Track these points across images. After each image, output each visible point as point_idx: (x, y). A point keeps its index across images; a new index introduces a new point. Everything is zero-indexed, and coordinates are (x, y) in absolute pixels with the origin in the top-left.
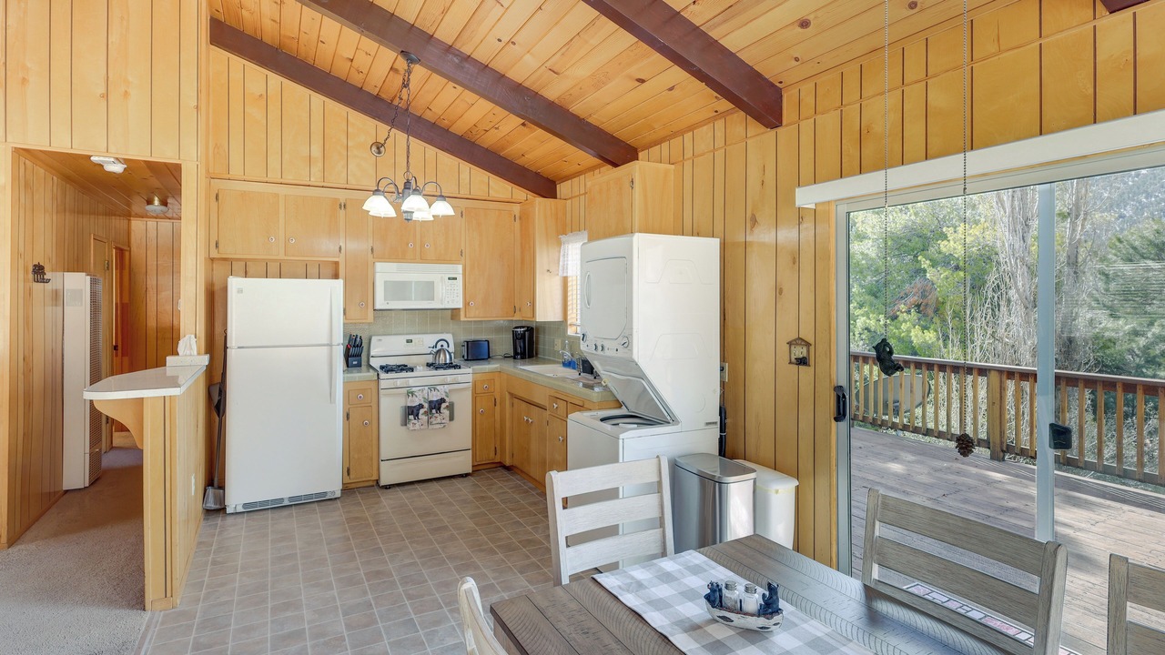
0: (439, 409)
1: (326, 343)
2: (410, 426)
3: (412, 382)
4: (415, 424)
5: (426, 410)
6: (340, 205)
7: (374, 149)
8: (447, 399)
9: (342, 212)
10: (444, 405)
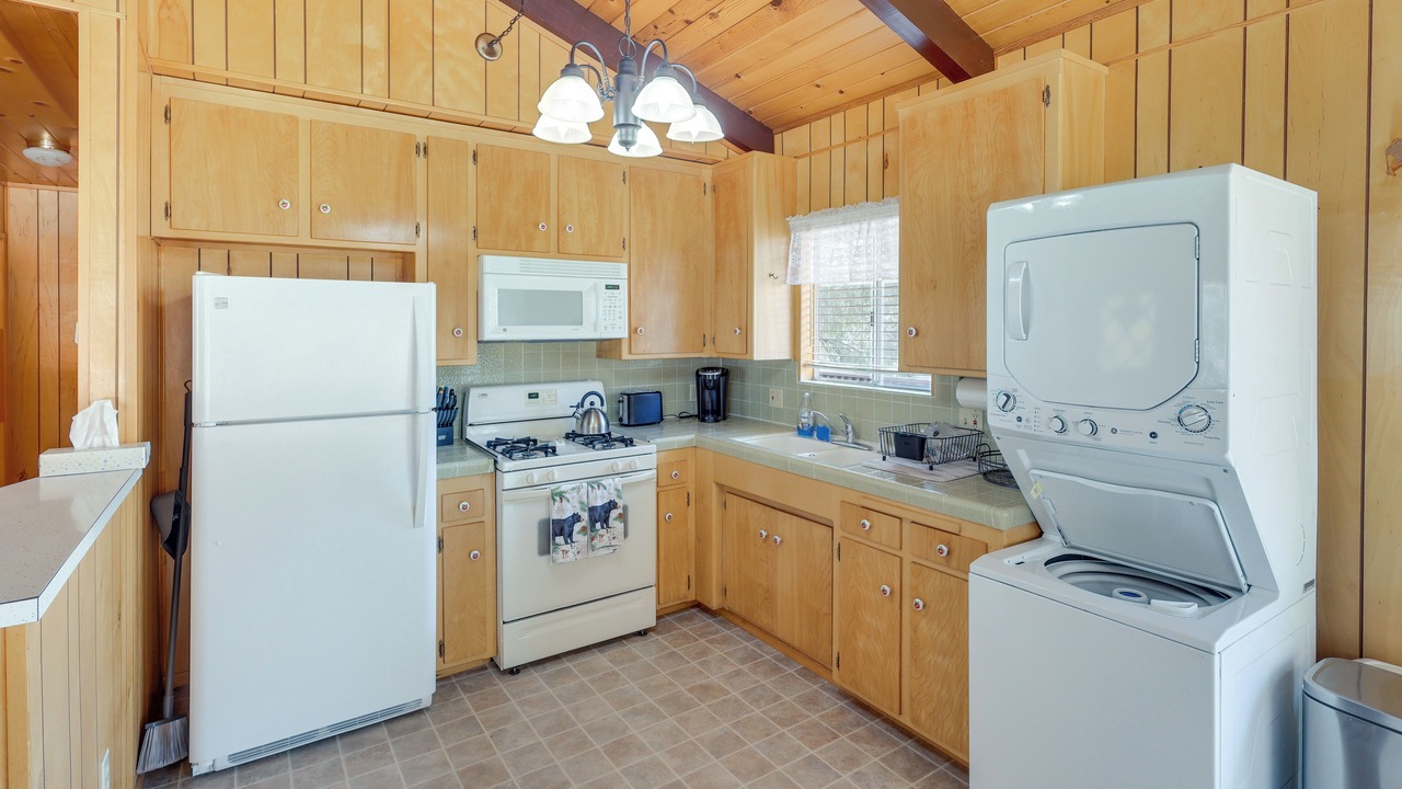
0: (606, 521)
1: (403, 407)
2: (559, 556)
3: (558, 474)
4: (566, 553)
5: (583, 524)
6: (417, 147)
7: (482, 44)
8: (620, 503)
9: (421, 161)
10: (614, 514)
